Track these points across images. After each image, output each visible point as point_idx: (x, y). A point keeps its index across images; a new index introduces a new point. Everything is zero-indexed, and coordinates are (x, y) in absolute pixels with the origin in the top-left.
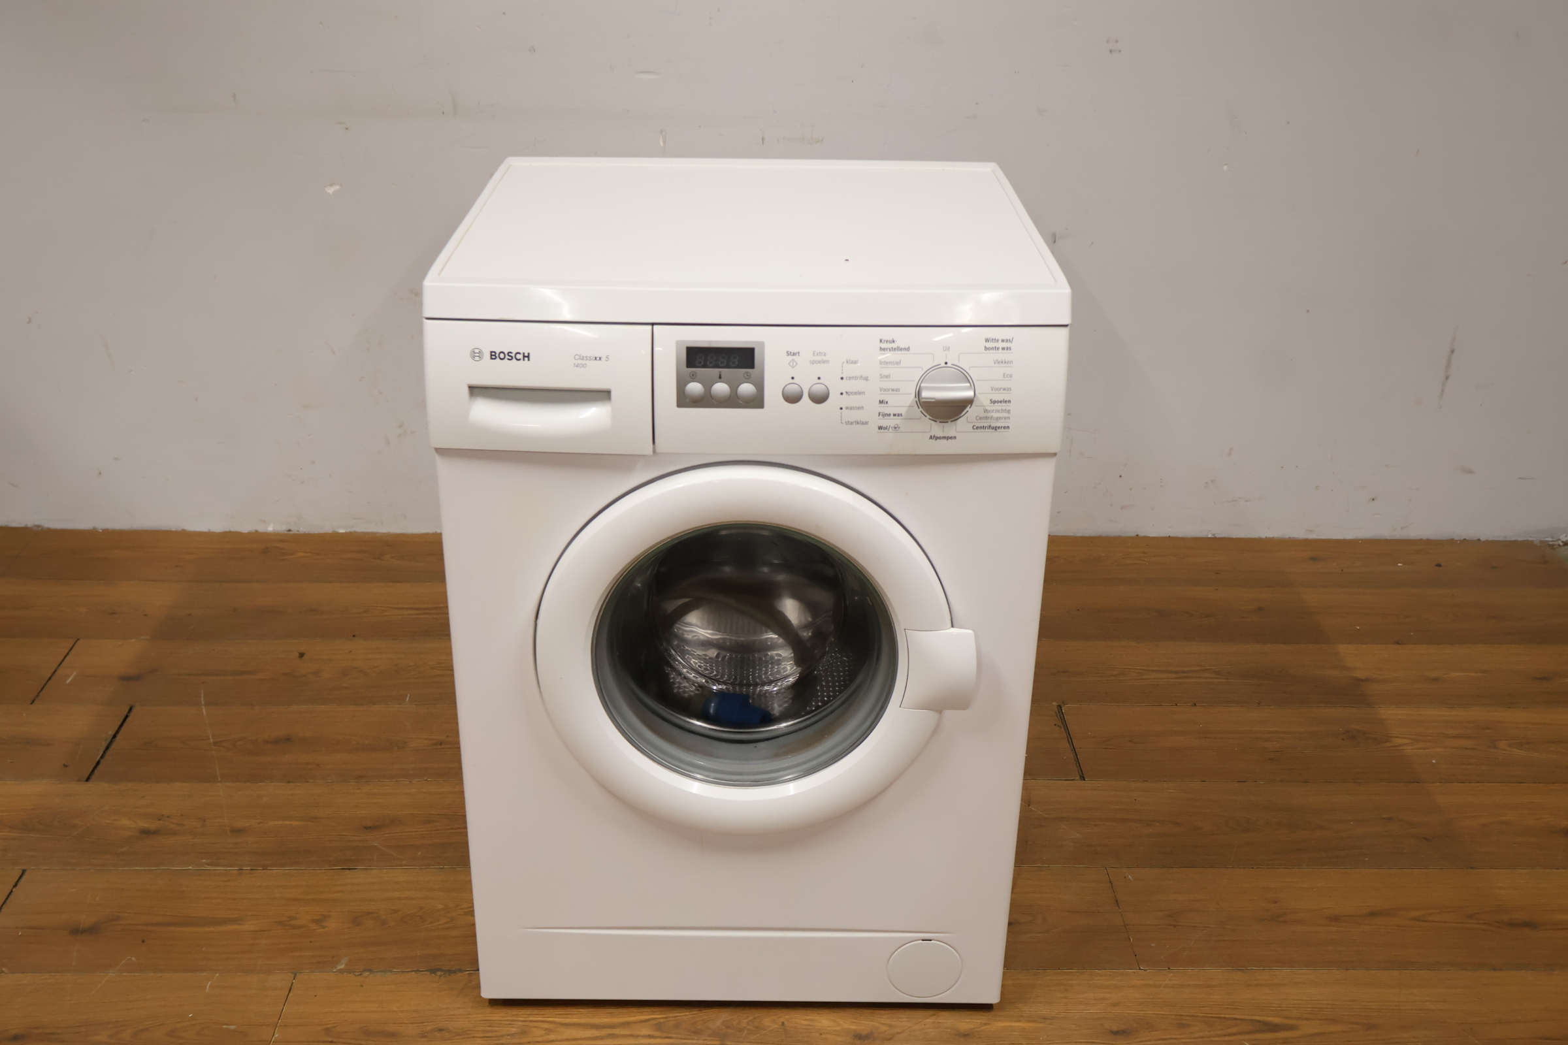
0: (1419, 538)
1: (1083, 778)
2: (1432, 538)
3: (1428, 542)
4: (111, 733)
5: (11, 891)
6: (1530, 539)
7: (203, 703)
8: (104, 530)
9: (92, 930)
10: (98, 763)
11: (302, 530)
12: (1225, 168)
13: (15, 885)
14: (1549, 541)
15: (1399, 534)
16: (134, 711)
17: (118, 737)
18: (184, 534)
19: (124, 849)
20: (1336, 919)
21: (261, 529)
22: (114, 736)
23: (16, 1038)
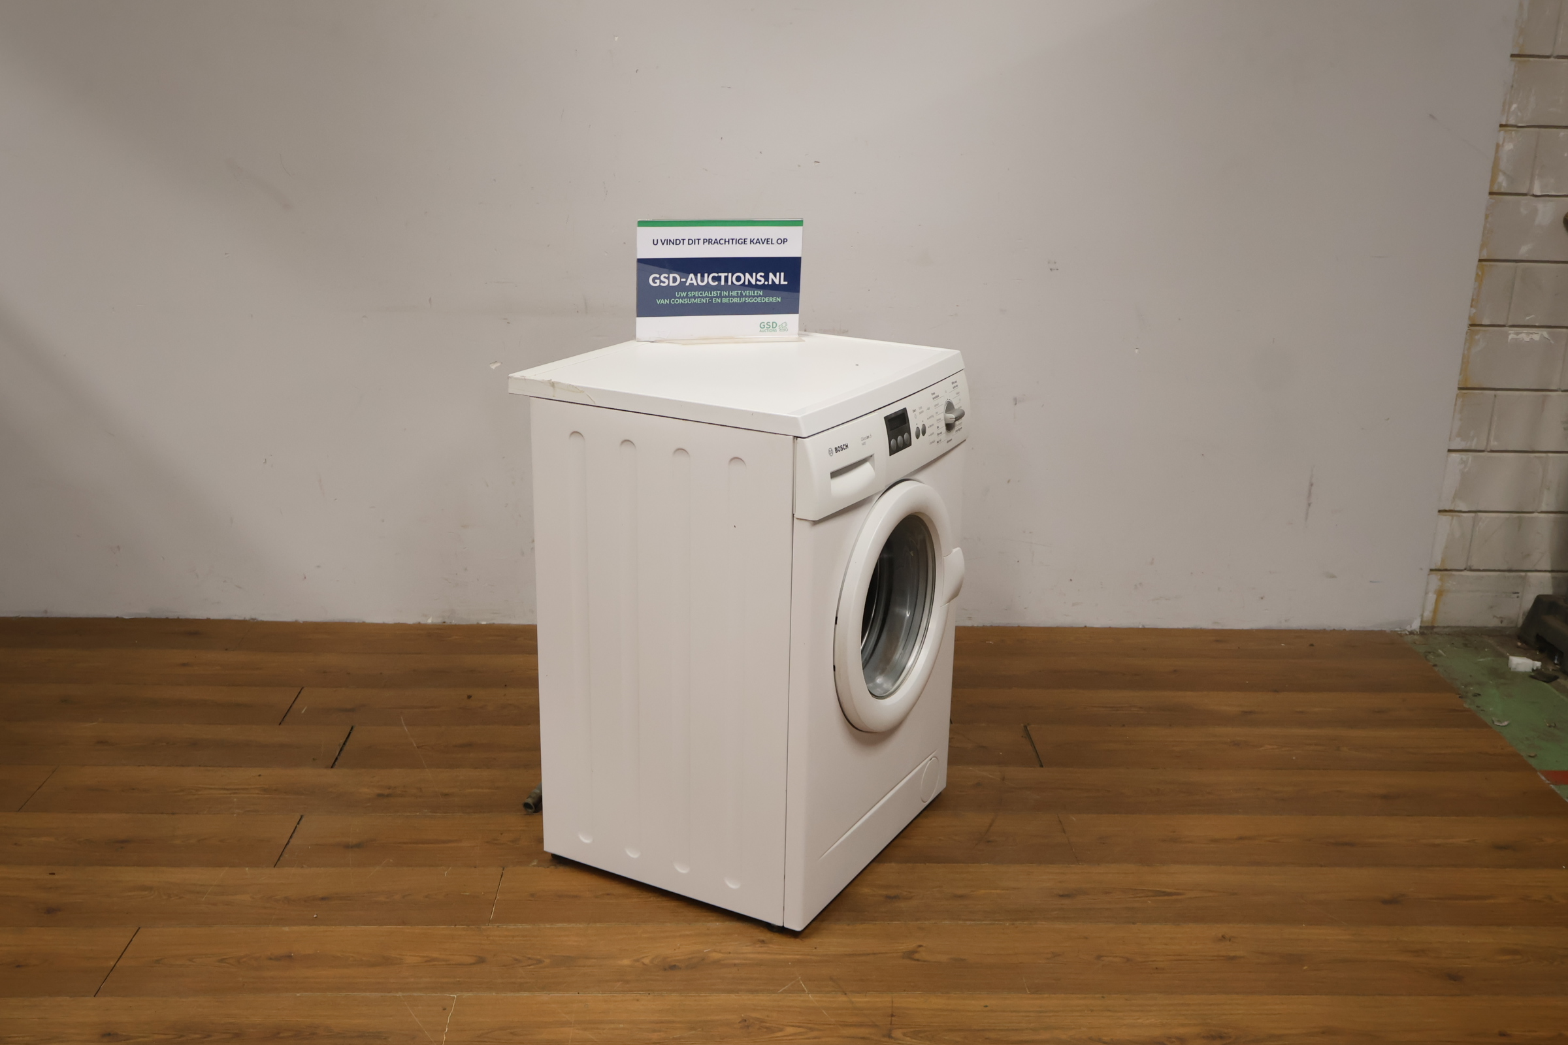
0: (1299, 628)
1: (1041, 766)
2: (1308, 628)
3: (1306, 631)
4: (342, 741)
5: (296, 827)
6: (1384, 629)
7: (404, 724)
8: (304, 622)
9: (358, 846)
10: (337, 759)
11: (454, 622)
12: (1137, 351)
13: (298, 824)
14: (1397, 631)
15: (1284, 626)
16: (355, 729)
17: (347, 744)
18: (364, 624)
19: (368, 804)
20: (1214, 841)
21: (423, 621)
22: (344, 744)
23: (323, 899)
